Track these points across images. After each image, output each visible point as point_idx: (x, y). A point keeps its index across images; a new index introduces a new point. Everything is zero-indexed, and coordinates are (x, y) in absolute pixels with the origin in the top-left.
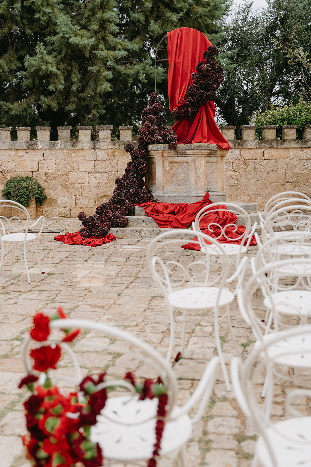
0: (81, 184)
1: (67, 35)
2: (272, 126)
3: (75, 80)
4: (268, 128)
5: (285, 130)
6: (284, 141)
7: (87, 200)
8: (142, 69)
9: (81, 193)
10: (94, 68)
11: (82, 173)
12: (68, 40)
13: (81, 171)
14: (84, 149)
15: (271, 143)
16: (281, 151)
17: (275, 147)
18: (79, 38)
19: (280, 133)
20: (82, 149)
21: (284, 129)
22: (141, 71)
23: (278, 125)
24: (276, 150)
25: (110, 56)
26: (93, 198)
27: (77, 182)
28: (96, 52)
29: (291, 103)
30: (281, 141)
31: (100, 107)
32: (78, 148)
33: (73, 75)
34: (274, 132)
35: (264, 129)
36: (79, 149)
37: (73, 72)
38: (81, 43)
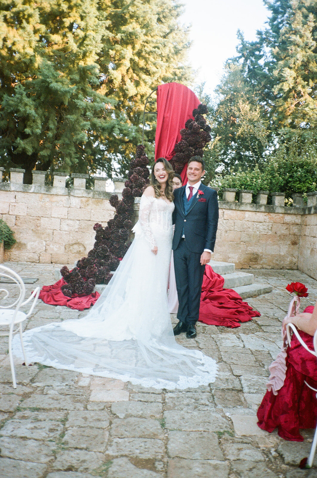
0: (52, 231)
1: (48, 80)
2: (232, 189)
3: (52, 126)
4: (229, 191)
5: (243, 194)
6: (242, 204)
7: (58, 246)
8: (118, 124)
9: (51, 239)
10: (72, 117)
11: (54, 219)
12: (49, 85)
13: (54, 218)
14: (58, 195)
15: (231, 205)
16: (239, 212)
17: (234, 208)
18: (59, 84)
19: (238, 196)
20: (56, 195)
21: (242, 193)
22: (117, 126)
23: (237, 189)
24: (234, 212)
25: (89, 107)
26: (64, 244)
27: (49, 228)
28: (76, 101)
29: (249, 170)
30: (239, 203)
31: (73, 155)
32: (52, 194)
33: (50, 122)
34: (234, 194)
35: (225, 191)
36: (53, 195)
37: (51, 118)
38: (62, 89)
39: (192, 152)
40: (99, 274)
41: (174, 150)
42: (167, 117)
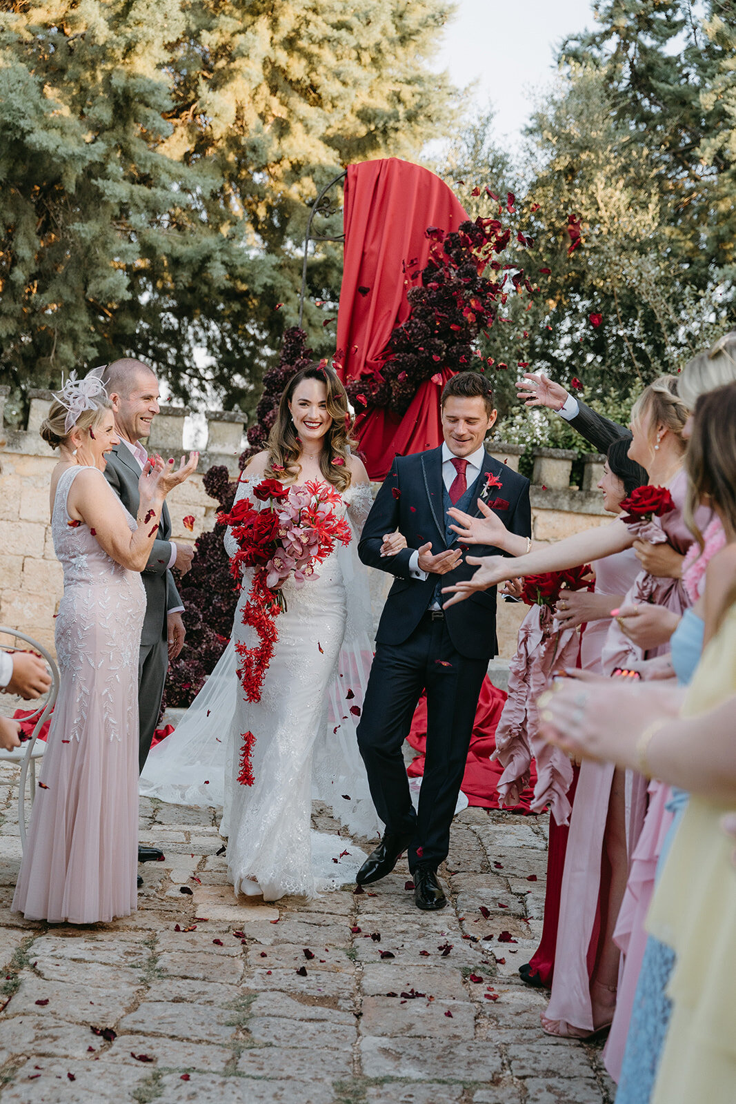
0: (21, 559)
1: (22, 123)
2: (562, 453)
3: (24, 251)
4: (551, 457)
5: (595, 467)
6: (590, 494)
7: (35, 606)
8: (221, 250)
9: (18, 584)
10: (87, 227)
11: (27, 525)
12: (23, 136)
13: (27, 521)
14: (41, 457)
15: (557, 497)
16: (580, 520)
17: (566, 508)
18: (55, 133)
19: (579, 472)
20: (36, 456)
21: (591, 462)
22: (218, 255)
23: (576, 450)
24: (568, 517)
25: (138, 201)
26: (54, 601)
27: (11, 550)
28: (100, 183)
29: (613, 395)
30: (583, 494)
31: (83, 337)
32: (23, 452)
33: (20, 239)
34: (566, 467)
35: (541, 456)
36: (27, 455)
37: (22, 228)
38: (61, 151)
39: (439, 353)
40: (174, 680)
41: (389, 344)
42: (372, 253)
